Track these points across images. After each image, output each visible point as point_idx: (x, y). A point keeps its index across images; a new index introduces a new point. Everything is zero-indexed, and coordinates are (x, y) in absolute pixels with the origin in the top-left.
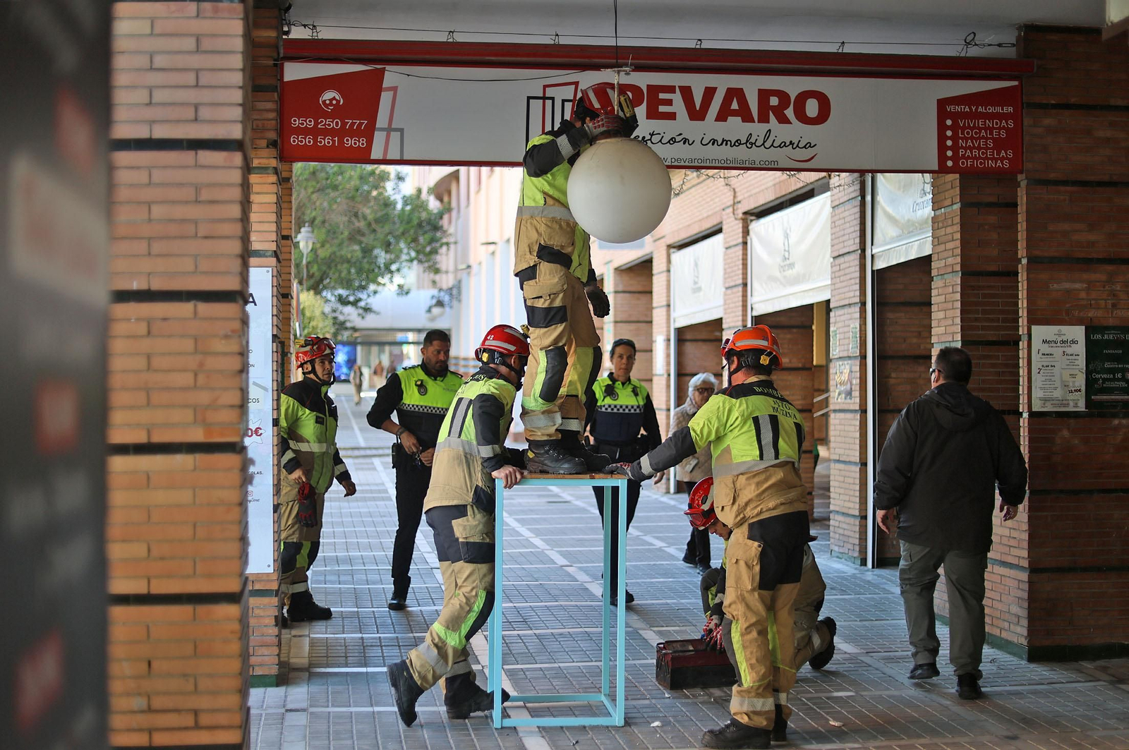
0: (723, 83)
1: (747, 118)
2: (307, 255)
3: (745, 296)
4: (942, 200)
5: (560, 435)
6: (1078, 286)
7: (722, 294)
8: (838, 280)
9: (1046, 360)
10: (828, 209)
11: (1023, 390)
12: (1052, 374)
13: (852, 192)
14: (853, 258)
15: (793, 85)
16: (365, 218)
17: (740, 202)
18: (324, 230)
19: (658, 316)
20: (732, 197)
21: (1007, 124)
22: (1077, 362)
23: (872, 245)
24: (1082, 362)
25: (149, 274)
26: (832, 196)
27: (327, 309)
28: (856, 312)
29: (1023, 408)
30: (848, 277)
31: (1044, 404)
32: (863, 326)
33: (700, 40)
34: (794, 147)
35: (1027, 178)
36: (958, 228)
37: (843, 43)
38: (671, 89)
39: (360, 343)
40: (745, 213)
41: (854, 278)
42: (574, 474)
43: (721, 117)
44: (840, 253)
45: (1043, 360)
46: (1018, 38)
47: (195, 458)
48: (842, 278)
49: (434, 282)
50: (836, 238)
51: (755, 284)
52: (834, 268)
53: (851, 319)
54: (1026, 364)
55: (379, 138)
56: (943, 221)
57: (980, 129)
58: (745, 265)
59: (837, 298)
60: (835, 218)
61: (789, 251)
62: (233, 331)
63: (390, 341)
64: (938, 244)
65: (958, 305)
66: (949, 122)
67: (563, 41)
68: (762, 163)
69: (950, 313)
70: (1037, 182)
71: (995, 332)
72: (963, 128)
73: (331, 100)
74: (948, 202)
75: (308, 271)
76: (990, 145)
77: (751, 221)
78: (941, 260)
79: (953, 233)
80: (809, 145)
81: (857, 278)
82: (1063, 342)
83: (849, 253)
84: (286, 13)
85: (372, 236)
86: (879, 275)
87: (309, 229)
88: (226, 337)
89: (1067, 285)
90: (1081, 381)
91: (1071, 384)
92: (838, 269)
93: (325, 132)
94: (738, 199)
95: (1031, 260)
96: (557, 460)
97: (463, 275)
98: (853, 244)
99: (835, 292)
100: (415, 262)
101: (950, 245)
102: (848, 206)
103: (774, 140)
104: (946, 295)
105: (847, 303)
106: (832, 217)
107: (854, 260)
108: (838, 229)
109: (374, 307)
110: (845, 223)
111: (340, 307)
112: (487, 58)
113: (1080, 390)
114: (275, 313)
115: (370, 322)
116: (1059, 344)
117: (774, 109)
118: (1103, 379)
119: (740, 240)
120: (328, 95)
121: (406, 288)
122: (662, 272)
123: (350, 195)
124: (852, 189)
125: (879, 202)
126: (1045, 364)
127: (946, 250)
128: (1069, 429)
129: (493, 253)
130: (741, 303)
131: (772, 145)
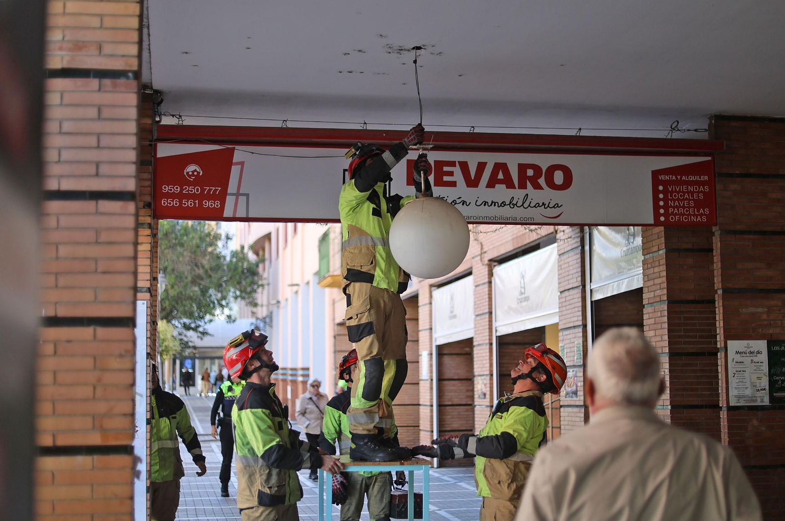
0: (491, 159)
1: (510, 185)
2: (162, 294)
3: (490, 321)
4: (650, 247)
5: (377, 431)
6: (760, 310)
7: (473, 320)
8: (564, 309)
9: (740, 367)
10: (555, 256)
11: (722, 390)
12: (743, 377)
13: (574, 243)
14: (576, 292)
15: (544, 161)
16: (203, 267)
17: (486, 252)
18: (173, 276)
19: (423, 336)
20: (480, 249)
21: (704, 189)
22: (762, 368)
23: (591, 282)
24: (765, 368)
25: (56, 304)
26: (558, 246)
27: (175, 333)
28: (580, 332)
29: (722, 403)
30: (572, 306)
31: (738, 400)
32: (585, 343)
33: (473, 127)
34: (546, 207)
35: (720, 229)
36: (664, 268)
37: (580, 129)
38: (452, 164)
39: (198, 358)
40: (490, 260)
41: (577, 307)
42: (387, 461)
43: (491, 184)
44: (566, 289)
45: (736, 366)
46: (710, 125)
47: (93, 459)
48: (567, 307)
49: (253, 313)
50: (562, 278)
51: (498, 313)
52: (560, 300)
53: (575, 337)
54: (724, 370)
55: (230, 201)
56: (651, 263)
57: (684, 193)
58: (490, 299)
59: (564, 322)
60: (561, 263)
61: (524, 288)
62: (127, 351)
63: (218, 356)
64: (648, 280)
65: (666, 326)
66: (661, 188)
67: (369, 127)
68: (522, 219)
69: (658, 332)
70: (727, 232)
71: (694, 346)
72: (672, 192)
73: (193, 172)
74: (655, 249)
75: (162, 305)
76: (692, 205)
77: (495, 266)
78: (651, 292)
79: (660, 272)
80: (557, 206)
81: (579, 307)
82: (751, 353)
83: (573, 288)
84: (158, 106)
85: (208, 281)
86: (596, 304)
87: (163, 275)
88: (121, 356)
89: (752, 310)
90: (765, 383)
91: (758, 385)
92: (564, 300)
93: (189, 196)
94: (485, 250)
95: (726, 291)
96: (374, 450)
97: (275, 309)
98: (577, 281)
99: (562, 318)
100: (239, 299)
101: (658, 281)
102: (571, 254)
103: (531, 202)
104: (655, 318)
105: (572, 325)
106: (559, 262)
107: (577, 293)
108: (563, 271)
109: (210, 331)
110: (569, 266)
111: (184, 331)
112: (313, 140)
113: (765, 389)
114: (149, 336)
115: (207, 342)
116: (748, 355)
117: (530, 178)
118: (781, 380)
119: (487, 280)
120: (191, 168)
121: (233, 318)
122: (426, 304)
123: (193, 250)
124: (574, 241)
125: (595, 250)
126: (738, 370)
127: (654, 285)
128: (758, 419)
129: (297, 292)
130: (487, 327)
131: (529, 206)
